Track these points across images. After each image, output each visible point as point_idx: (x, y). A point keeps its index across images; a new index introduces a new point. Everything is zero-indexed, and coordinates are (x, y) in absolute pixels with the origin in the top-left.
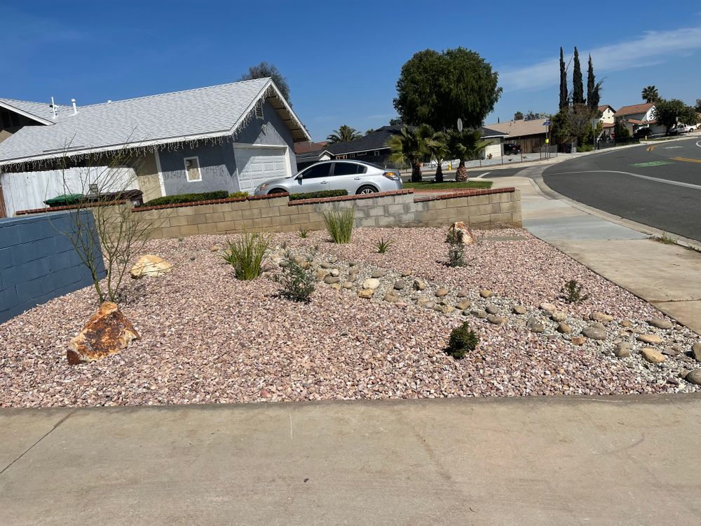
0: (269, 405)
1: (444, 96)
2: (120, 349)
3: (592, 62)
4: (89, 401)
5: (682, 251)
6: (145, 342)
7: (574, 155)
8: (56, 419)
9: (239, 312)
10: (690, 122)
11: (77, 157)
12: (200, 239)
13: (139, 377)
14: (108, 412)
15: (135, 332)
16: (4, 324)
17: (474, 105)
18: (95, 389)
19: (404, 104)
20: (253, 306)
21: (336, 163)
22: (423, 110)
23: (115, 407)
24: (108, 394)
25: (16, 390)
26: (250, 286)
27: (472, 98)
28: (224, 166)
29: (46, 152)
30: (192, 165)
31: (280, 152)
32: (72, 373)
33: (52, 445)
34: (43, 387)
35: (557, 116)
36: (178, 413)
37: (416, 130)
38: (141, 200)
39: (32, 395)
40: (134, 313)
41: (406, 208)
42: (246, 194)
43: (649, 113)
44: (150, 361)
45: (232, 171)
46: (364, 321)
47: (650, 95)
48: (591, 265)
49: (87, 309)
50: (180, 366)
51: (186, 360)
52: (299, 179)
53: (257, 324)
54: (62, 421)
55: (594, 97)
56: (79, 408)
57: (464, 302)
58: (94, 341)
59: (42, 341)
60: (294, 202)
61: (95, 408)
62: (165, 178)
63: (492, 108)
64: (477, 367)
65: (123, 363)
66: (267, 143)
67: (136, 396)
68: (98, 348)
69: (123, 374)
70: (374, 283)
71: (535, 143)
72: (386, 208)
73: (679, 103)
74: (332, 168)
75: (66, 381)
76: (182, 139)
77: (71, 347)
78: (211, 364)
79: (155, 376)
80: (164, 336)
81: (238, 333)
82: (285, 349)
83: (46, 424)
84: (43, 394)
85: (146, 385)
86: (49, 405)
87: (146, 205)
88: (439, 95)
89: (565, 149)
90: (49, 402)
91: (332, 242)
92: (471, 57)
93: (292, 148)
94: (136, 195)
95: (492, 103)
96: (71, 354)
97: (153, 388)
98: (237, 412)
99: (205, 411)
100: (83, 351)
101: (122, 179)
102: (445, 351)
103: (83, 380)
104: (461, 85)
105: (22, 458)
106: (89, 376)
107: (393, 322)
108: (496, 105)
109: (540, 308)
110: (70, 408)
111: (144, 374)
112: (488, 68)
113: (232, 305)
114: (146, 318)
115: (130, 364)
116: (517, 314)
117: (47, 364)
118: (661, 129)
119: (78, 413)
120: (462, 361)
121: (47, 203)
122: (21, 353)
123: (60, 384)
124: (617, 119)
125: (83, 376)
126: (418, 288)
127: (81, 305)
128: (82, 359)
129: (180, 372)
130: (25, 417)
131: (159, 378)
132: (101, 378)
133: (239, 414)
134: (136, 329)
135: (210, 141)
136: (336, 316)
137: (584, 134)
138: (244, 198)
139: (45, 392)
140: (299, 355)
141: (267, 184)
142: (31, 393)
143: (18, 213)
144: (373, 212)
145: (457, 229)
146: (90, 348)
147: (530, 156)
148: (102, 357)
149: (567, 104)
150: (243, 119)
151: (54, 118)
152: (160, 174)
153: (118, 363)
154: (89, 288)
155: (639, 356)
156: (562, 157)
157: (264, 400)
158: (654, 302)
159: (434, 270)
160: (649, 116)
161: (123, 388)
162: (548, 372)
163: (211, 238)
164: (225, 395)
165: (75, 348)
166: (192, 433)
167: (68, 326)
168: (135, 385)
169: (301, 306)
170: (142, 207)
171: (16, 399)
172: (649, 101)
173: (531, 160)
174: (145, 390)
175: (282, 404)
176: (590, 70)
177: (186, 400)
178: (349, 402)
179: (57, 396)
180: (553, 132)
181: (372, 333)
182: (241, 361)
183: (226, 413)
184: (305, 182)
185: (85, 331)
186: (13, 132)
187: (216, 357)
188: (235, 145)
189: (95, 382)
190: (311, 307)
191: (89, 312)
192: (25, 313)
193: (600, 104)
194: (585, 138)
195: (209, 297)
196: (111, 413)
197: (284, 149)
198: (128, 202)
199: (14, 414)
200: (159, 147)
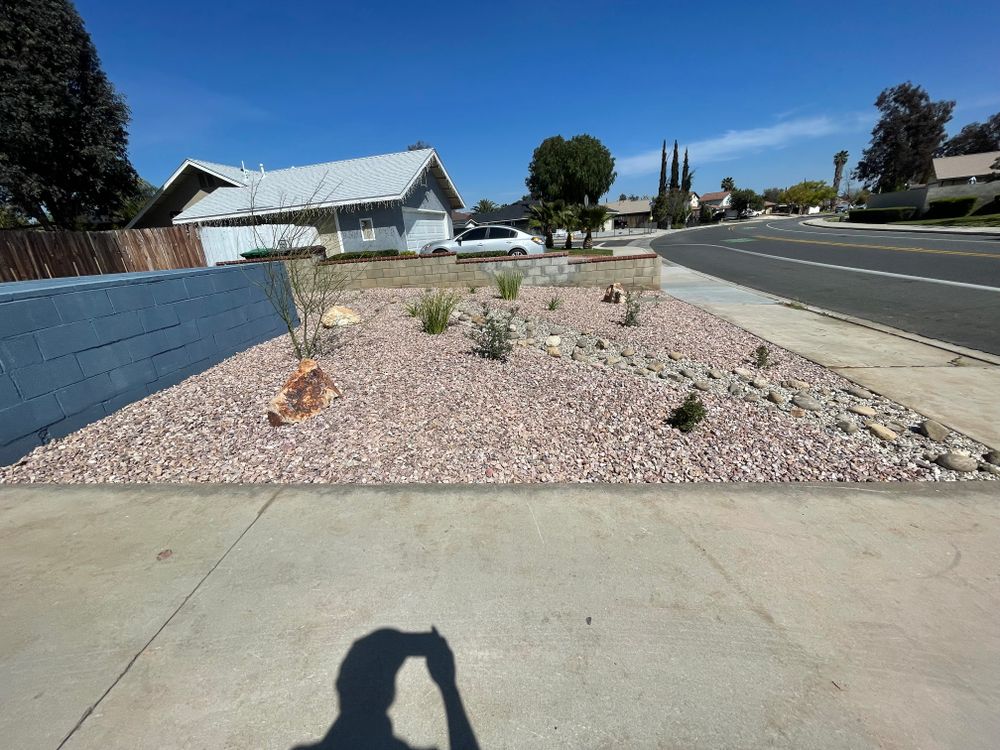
0: (496, 487)
1: (570, 177)
2: (322, 409)
3: (688, 154)
4: (296, 475)
5: (818, 317)
6: (348, 400)
7: (669, 231)
8: (260, 502)
9: (438, 369)
10: (758, 209)
11: (267, 216)
12: (379, 292)
13: (347, 445)
14: (318, 492)
15: (336, 389)
16: (205, 373)
17: (594, 185)
18: (301, 458)
19: (533, 182)
20: (449, 363)
21: (491, 229)
22: (554, 189)
23: (325, 485)
24: (316, 466)
25: (215, 458)
26: (440, 340)
27: (593, 179)
28: (394, 228)
29: (240, 211)
30: (367, 226)
31: (439, 217)
32: (276, 437)
33: (257, 545)
34: (244, 454)
35: (658, 198)
36: (399, 496)
37: (551, 204)
38: (325, 256)
39: (232, 465)
40: (332, 367)
41: (561, 269)
42: (414, 252)
43: (726, 200)
44: (356, 425)
45: (401, 232)
46: (569, 385)
47: (727, 185)
48: (746, 327)
49: (284, 360)
50: (390, 433)
51: (395, 425)
52: (459, 241)
53: (458, 384)
54: (267, 506)
55: (687, 184)
56: (287, 486)
57: (656, 365)
58: (295, 401)
59: (242, 396)
60: (461, 260)
61: (303, 486)
62: (344, 237)
63: (608, 189)
64: (709, 442)
65: (327, 426)
66: (429, 208)
67: (346, 470)
68: (299, 409)
69: (329, 441)
70: (555, 340)
71: (640, 219)
72: (542, 268)
73: (751, 193)
74: (488, 232)
75: (268, 447)
76: (358, 202)
77: (272, 409)
78: (422, 430)
79: (364, 444)
80: (366, 394)
81: (442, 394)
82: (496, 415)
83: (249, 508)
84: (244, 464)
85: (356, 456)
86: (252, 480)
87: (329, 259)
88: (567, 175)
89: (662, 226)
90: (250, 476)
91: (501, 298)
92: (595, 143)
93: (450, 214)
94: (321, 250)
95: (608, 185)
96: (271, 415)
97: (364, 460)
98: (466, 496)
99: (429, 495)
100: (285, 412)
101: (308, 237)
102: (669, 421)
103: (286, 446)
104: (585, 168)
105: (218, 567)
106: (293, 440)
107: (600, 386)
108: (611, 187)
109: (734, 373)
110: (275, 486)
111: (352, 442)
112: (607, 154)
113: (429, 361)
114: (344, 373)
115: (334, 428)
116: (714, 378)
117: (248, 424)
118: (735, 213)
119: (285, 493)
120: (690, 435)
121: (243, 255)
122: (220, 409)
123: (263, 451)
124: (700, 203)
125: (287, 441)
126: (602, 347)
127: (278, 355)
128: (284, 420)
129: (389, 439)
130: (223, 499)
131: (369, 447)
132: (305, 444)
133: (469, 501)
134: (336, 384)
135: (382, 204)
136: (539, 378)
137: (677, 215)
138: (411, 256)
139: (246, 460)
140: (513, 422)
141: (431, 245)
142: (231, 462)
143: (218, 264)
144: (532, 272)
145: (616, 290)
146: (292, 409)
147: (636, 231)
148: (305, 418)
149: (665, 188)
150: (410, 185)
151: (245, 181)
152: (339, 233)
153: (322, 426)
154: (285, 336)
155: (867, 432)
156: (660, 233)
157: (491, 480)
158: (832, 367)
159: (612, 329)
160: (726, 203)
161: (332, 459)
162: (788, 452)
163: (389, 291)
164: (446, 472)
165: (276, 410)
166: (421, 529)
167: (267, 379)
168: (344, 455)
169: (498, 364)
170: (328, 261)
171: (214, 471)
172: (726, 190)
173: (637, 234)
174: (356, 463)
175: (512, 487)
176: (686, 161)
177: (403, 478)
178: (586, 486)
179: (260, 467)
180: (655, 210)
181: (582, 398)
182: (452, 427)
183: (452, 498)
184: (465, 243)
185: (286, 391)
186: (210, 193)
187: (426, 422)
188: (404, 209)
189: (300, 449)
190: (510, 368)
191: (287, 363)
192: (225, 361)
193: (690, 190)
194: (678, 218)
195: (404, 352)
196: (322, 495)
197: (443, 215)
198: (314, 256)
199: (211, 494)
200: (339, 208)
